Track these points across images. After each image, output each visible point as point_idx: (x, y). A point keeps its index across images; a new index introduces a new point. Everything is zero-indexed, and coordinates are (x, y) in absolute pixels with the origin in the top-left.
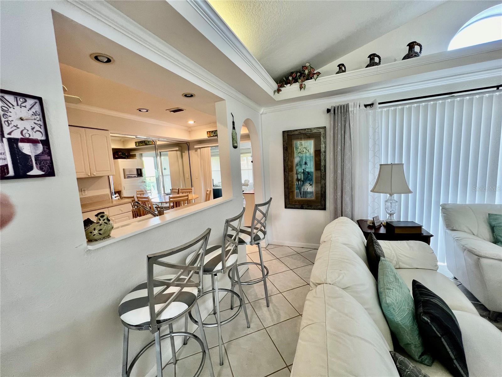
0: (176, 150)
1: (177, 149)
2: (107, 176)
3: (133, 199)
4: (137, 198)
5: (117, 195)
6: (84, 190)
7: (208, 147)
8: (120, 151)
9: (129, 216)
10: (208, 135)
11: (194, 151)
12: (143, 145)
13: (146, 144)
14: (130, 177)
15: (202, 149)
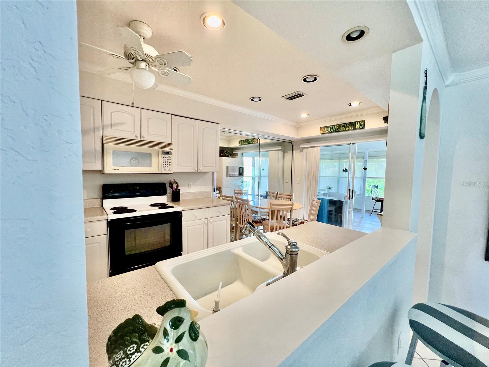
0: (278, 150)
1: (280, 148)
2: (211, 173)
3: (232, 199)
4: (236, 198)
5: (218, 192)
6: (190, 185)
7: (318, 147)
8: (225, 150)
9: (226, 220)
10: (322, 131)
11: (299, 151)
12: (246, 144)
13: (249, 143)
14: (232, 175)
15: (309, 149)
